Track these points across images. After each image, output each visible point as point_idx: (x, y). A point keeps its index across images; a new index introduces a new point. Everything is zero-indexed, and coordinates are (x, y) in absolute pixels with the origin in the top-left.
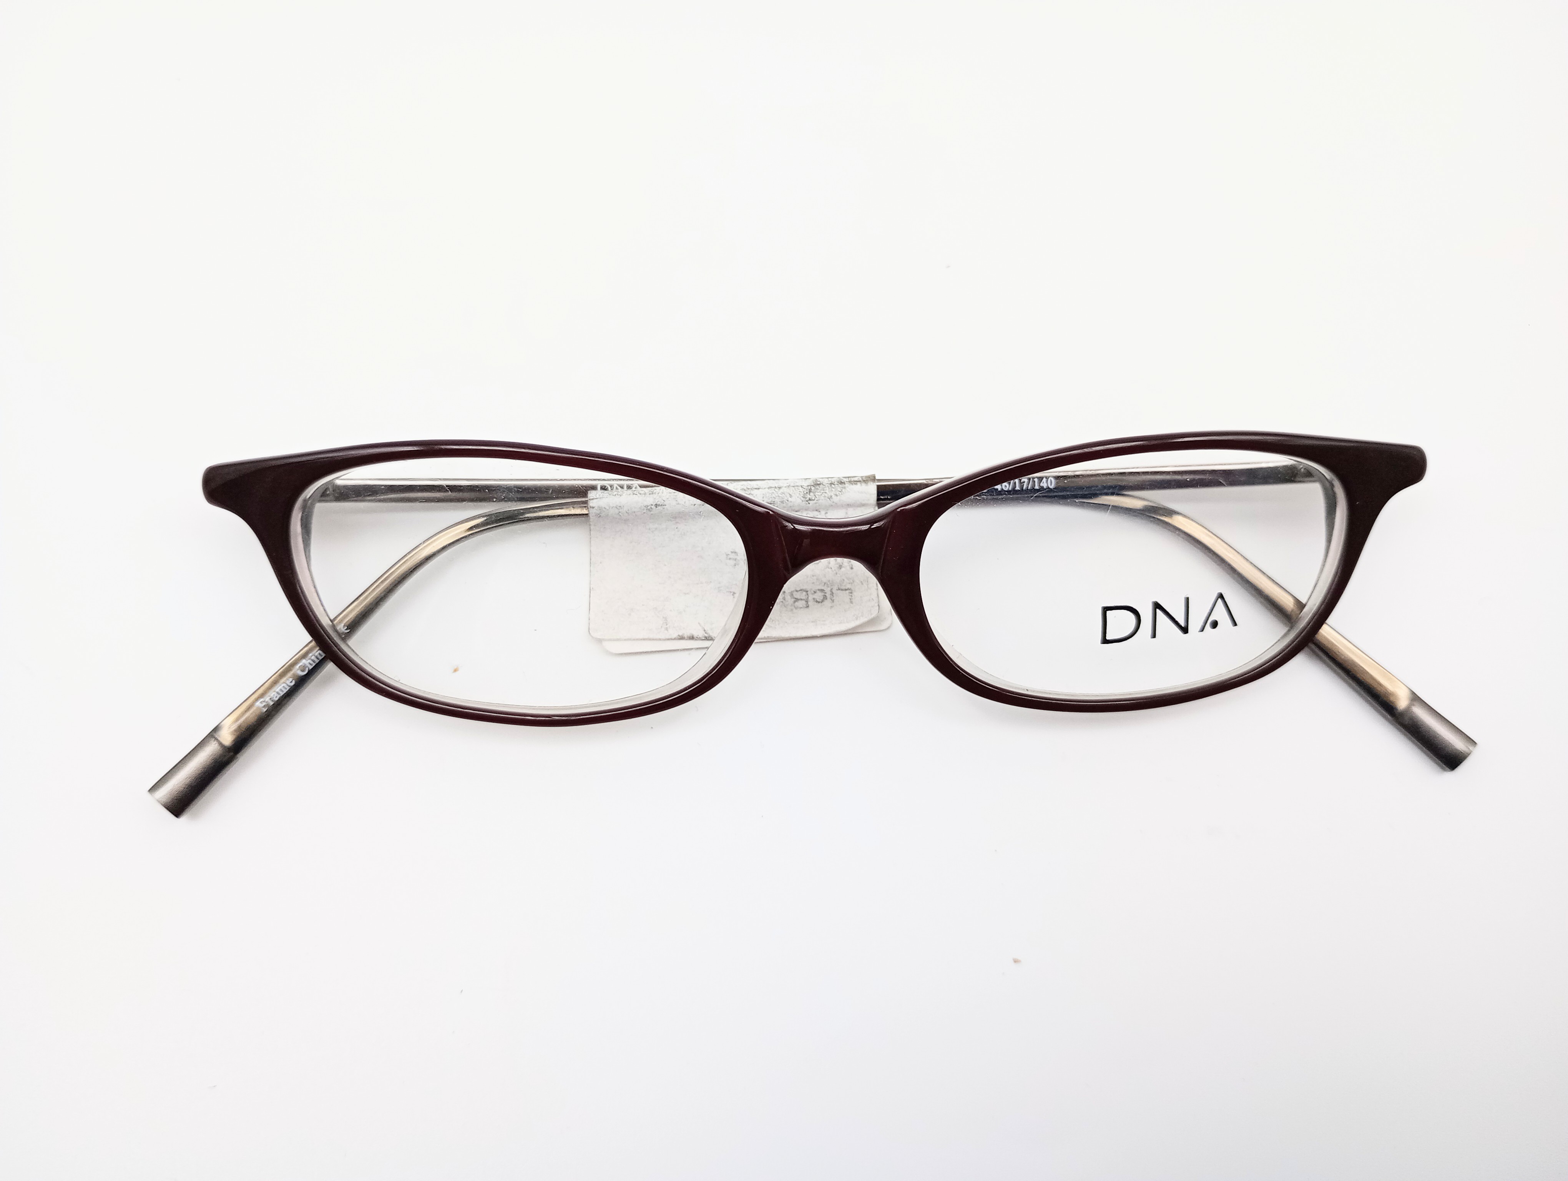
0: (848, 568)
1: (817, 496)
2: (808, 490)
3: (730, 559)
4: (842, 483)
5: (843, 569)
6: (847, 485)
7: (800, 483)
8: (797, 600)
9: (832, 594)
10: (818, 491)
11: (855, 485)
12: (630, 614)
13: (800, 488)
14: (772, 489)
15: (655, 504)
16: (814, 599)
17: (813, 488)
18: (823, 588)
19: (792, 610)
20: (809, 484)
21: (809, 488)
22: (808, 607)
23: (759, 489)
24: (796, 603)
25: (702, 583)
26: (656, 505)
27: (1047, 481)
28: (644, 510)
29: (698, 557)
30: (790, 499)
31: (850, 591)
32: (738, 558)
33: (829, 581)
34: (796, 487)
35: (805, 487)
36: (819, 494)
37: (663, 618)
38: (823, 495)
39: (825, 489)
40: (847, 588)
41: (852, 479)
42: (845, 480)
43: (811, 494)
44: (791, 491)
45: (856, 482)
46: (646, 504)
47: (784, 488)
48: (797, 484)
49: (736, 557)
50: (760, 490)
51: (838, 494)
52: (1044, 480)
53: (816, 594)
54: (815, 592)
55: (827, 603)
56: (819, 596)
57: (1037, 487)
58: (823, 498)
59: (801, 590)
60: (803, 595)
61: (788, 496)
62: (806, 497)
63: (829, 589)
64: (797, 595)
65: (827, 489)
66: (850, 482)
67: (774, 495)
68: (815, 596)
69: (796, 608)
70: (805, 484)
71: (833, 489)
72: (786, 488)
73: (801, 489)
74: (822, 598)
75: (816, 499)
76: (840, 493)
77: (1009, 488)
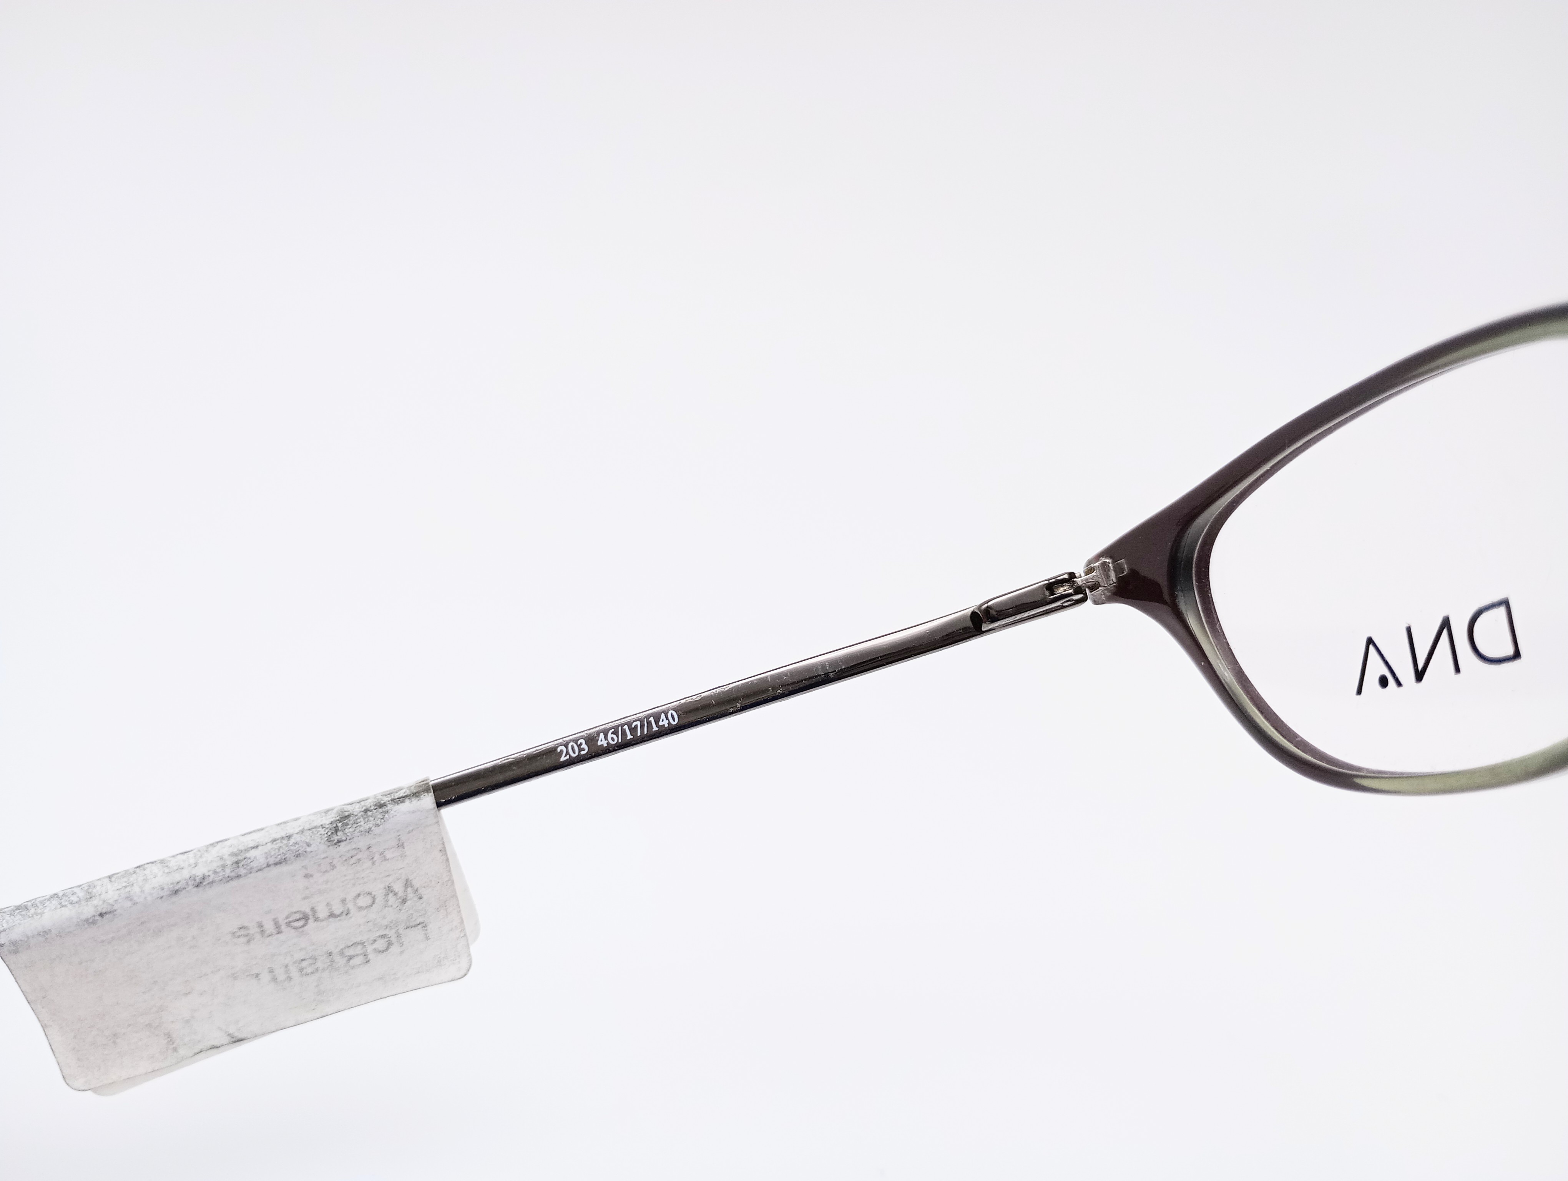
0: (416, 899)
1: (348, 834)
2: (334, 829)
3: (239, 937)
4: (381, 806)
5: (408, 903)
6: (389, 807)
7: (318, 823)
8: (350, 958)
9: (399, 936)
10: (349, 827)
11: (403, 804)
12: (114, 1042)
13: (320, 829)
14: (277, 841)
15: (98, 913)
16: (375, 949)
17: (340, 825)
18: (384, 933)
19: (346, 972)
20: (332, 820)
21: (335, 825)
22: (367, 962)
23: (257, 847)
24: (352, 962)
25: (206, 975)
26: (101, 915)
27: (667, 718)
28: (84, 925)
29: (191, 947)
30: (308, 849)
31: (423, 925)
32: (251, 932)
33: (391, 922)
34: (314, 830)
35: (327, 826)
36: (351, 830)
37: (165, 1034)
38: (358, 830)
39: (358, 821)
40: (418, 923)
41: (397, 796)
42: (386, 799)
43: (339, 833)
44: (306, 837)
45: (401, 800)
46: (84, 917)
47: (295, 835)
48: (315, 824)
49: (247, 932)
50: (260, 848)
51: (380, 823)
52: (663, 716)
53: (377, 942)
54: (375, 941)
55: (395, 949)
56: (381, 944)
57: (655, 729)
58: (359, 834)
59: (354, 944)
60: (359, 950)
61: (305, 845)
62: (332, 839)
63: (393, 931)
64: (351, 952)
65: (362, 819)
66: (393, 800)
67: (282, 851)
68: (376, 946)
69: (353, 968)
70: (327, 820)
71: (372, 819)
72: (298, 835)
73: (322, 831)
74: (386, 945)
75: (348, 838)
76: (382, 820)
77: (618, 740)
